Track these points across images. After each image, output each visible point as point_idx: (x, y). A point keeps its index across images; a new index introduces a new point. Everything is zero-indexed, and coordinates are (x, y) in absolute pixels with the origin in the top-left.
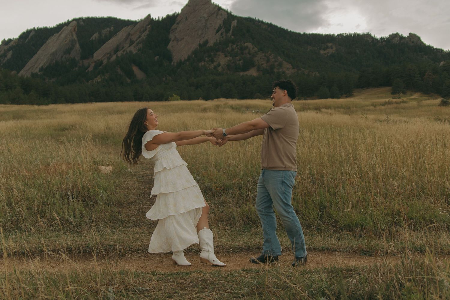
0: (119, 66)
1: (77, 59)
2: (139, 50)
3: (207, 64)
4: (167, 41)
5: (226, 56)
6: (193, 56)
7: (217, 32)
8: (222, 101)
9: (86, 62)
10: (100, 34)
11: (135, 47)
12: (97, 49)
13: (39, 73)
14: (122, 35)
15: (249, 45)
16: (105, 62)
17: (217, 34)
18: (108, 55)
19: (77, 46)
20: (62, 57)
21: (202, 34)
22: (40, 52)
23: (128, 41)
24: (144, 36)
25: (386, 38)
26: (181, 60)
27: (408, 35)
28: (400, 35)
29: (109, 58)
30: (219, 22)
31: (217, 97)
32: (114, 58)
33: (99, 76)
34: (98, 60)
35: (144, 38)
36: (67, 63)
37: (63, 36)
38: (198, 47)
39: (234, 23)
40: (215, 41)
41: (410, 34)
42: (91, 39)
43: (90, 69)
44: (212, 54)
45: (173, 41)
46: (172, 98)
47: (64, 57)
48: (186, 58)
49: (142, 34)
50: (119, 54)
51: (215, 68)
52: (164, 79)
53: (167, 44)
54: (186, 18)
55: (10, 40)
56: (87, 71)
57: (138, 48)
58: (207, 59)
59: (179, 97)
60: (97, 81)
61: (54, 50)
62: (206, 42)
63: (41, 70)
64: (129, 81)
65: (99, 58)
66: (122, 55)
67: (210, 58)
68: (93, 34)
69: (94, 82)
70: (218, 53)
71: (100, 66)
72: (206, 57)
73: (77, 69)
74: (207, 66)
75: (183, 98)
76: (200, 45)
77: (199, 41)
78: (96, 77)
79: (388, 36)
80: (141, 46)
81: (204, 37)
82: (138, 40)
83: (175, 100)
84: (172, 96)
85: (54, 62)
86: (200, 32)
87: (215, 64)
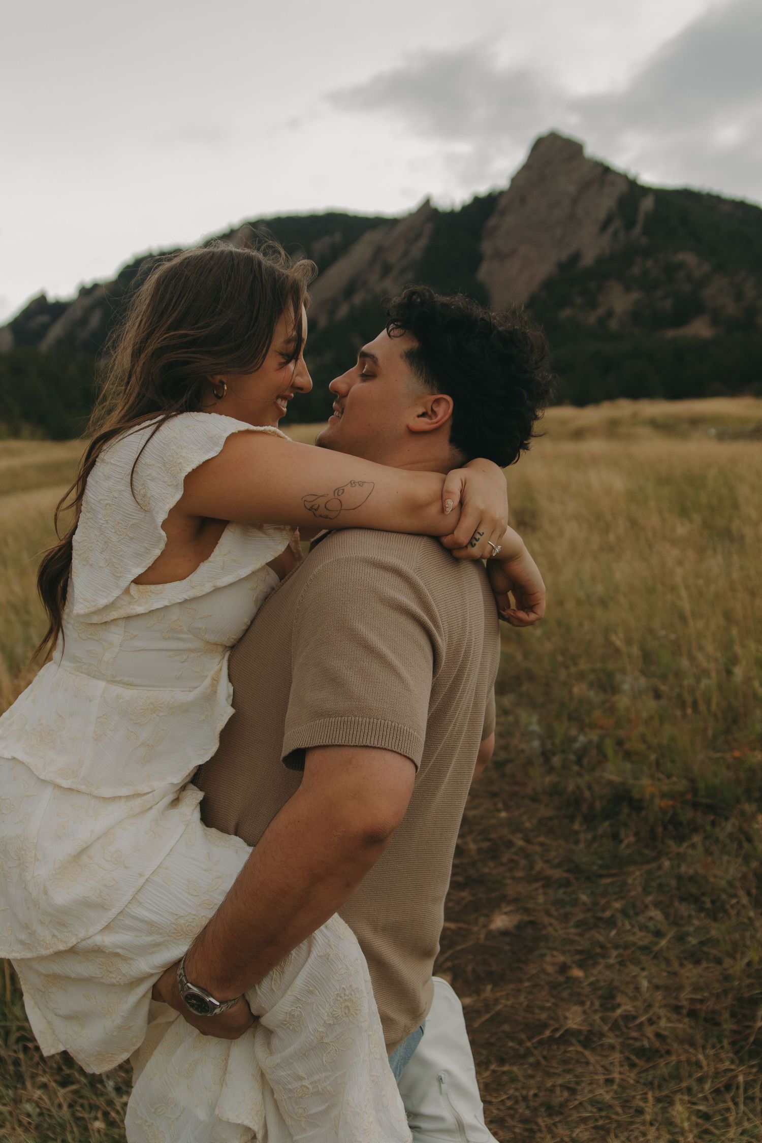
3: (581, 312)
4: (476, 260)
5: (628, 289)
6: (544, 294)
7: (604, 227)
8: (624, 408)
10: (308, 251)
11: (395, 279)
14: (361, 252)
15: (688, 258)
17: (603, 235)
21: (564, 236)
23: (378, 267)
24: (417, 250)
29: (332, 313)
30: (606, 203)
31: (611, 397)
32: (343, 311)
35: (418, 255)
38: (555, 270)
39: (647, 204)
40: (599, 252)
44: (592, 285)
45: (491, 258)
48: (525, 299)
49: (411, 246)
50: (358, 299)
51: (601, 321)
53: (475, 268)
54: (523, 200)
55: (96, 286)
57: (401, 282)
58: (579, 300)
62: (576, 257)
66: (364, 301)
67: (587, 297)
70: (608, 284)
72: (576, 294)
74: (581, 316)
76: (560, 265)
77: (559, 255)
81: (570, 243)
82: (403, 263)
86: (558, 233)
87: (601, 311)
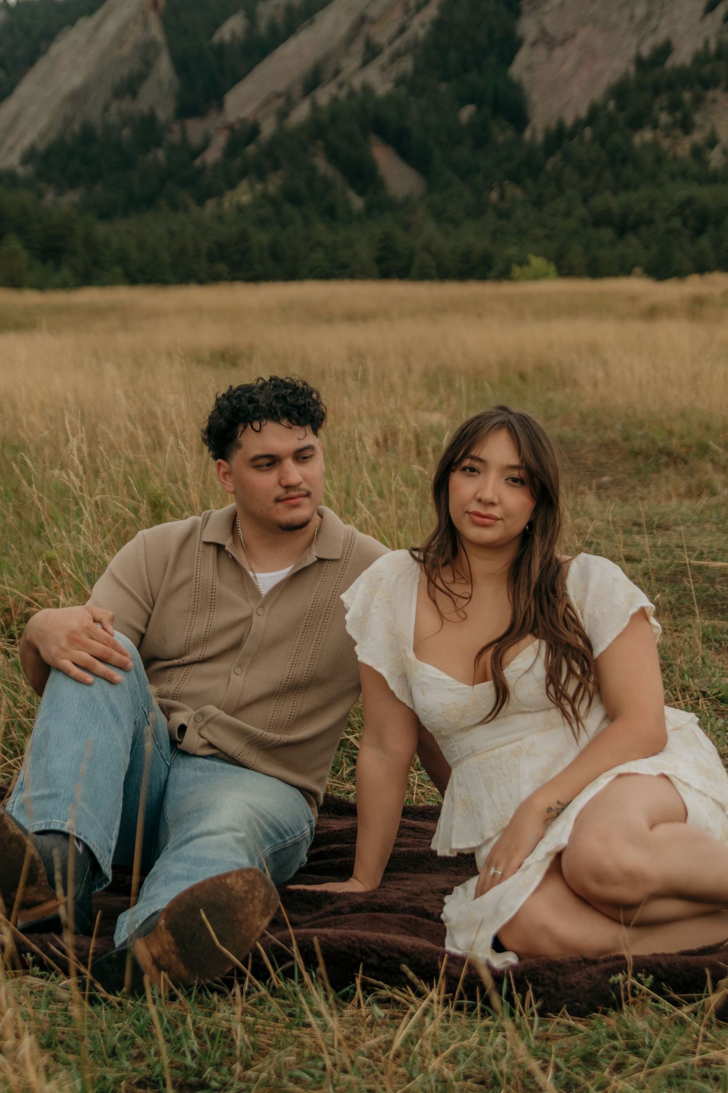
0: (320, 143)
1: (164, 114)
2: (400, 82)
3: (667, 136)
4: (508, 47)
6: (612, 105)
7: (711, 7)
9: (195, 129)
10: (252, 18)
11: (383, 69)
12: (237, 79)
13: (21, 171)
16: (268, 128)
17: (709, 18)
18: (280, 103)
19: (164, 66)
20: (106, 108)
21: (648, 16)
22: (25, 88)
23: (359, 47)
24: (420, 26)
26: (561, 124)
29: (283, 115)
31: (702, 269)
32: (301, 113)
33: (244, 185)
34: (242, 121)
35: (422, 33)
36: (126, 133)
37: (111, 26)
38: (632, 69)
40: (700, 45)
42: (216, 38)
43: (213, 155)
44: (687, 96)
45: (534, 44)
46: (526, 269)
47: (113, 109)
48: (583, 112)
49: (411, 18)
50: (323, 96)
51: (697, 153)
52: (494, 196)
53: (508, 58)
56: (198, 162)
57: (393, 74)
58: (664, 118)
59: (552, 268)
60: (235, 199)
61: (76, 80)
62: (665, 50)
63: (29, 157)
64: (358, 203)
65: (247, 112)
66: (334, 100)
67: (679, 115)
68: (224, 18)
69: (226, 205)
70: (711, 94)
71: (247, 144)
72: (661, 109)
73: (160, 154)
74: (666, 143)
75: (565, 271)
76: (640, 62)
77: (638, 46)
78: (232, 186)
80: (407, 64)
81: (655, 30)
82: (397, 43)
83: (536, 277)
84: (523, 262)
85: (76, 127)
86: (640, 10)
87: (698, 137)
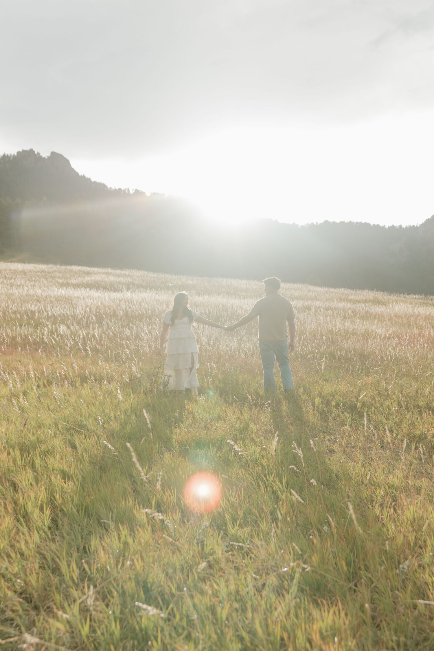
25: (12, 157)
27: (49, 155)
28: (36, 153)
41: (53, 153)
79: (16, 154)
